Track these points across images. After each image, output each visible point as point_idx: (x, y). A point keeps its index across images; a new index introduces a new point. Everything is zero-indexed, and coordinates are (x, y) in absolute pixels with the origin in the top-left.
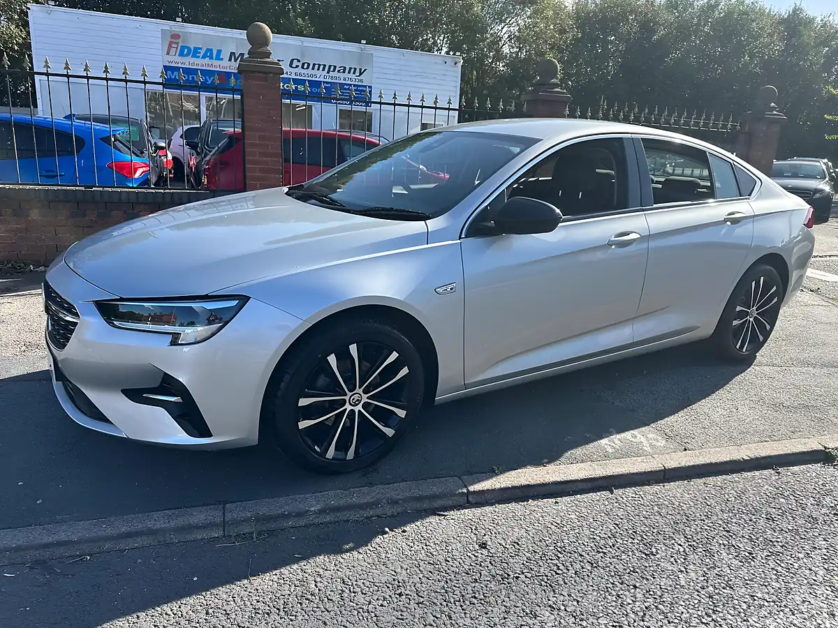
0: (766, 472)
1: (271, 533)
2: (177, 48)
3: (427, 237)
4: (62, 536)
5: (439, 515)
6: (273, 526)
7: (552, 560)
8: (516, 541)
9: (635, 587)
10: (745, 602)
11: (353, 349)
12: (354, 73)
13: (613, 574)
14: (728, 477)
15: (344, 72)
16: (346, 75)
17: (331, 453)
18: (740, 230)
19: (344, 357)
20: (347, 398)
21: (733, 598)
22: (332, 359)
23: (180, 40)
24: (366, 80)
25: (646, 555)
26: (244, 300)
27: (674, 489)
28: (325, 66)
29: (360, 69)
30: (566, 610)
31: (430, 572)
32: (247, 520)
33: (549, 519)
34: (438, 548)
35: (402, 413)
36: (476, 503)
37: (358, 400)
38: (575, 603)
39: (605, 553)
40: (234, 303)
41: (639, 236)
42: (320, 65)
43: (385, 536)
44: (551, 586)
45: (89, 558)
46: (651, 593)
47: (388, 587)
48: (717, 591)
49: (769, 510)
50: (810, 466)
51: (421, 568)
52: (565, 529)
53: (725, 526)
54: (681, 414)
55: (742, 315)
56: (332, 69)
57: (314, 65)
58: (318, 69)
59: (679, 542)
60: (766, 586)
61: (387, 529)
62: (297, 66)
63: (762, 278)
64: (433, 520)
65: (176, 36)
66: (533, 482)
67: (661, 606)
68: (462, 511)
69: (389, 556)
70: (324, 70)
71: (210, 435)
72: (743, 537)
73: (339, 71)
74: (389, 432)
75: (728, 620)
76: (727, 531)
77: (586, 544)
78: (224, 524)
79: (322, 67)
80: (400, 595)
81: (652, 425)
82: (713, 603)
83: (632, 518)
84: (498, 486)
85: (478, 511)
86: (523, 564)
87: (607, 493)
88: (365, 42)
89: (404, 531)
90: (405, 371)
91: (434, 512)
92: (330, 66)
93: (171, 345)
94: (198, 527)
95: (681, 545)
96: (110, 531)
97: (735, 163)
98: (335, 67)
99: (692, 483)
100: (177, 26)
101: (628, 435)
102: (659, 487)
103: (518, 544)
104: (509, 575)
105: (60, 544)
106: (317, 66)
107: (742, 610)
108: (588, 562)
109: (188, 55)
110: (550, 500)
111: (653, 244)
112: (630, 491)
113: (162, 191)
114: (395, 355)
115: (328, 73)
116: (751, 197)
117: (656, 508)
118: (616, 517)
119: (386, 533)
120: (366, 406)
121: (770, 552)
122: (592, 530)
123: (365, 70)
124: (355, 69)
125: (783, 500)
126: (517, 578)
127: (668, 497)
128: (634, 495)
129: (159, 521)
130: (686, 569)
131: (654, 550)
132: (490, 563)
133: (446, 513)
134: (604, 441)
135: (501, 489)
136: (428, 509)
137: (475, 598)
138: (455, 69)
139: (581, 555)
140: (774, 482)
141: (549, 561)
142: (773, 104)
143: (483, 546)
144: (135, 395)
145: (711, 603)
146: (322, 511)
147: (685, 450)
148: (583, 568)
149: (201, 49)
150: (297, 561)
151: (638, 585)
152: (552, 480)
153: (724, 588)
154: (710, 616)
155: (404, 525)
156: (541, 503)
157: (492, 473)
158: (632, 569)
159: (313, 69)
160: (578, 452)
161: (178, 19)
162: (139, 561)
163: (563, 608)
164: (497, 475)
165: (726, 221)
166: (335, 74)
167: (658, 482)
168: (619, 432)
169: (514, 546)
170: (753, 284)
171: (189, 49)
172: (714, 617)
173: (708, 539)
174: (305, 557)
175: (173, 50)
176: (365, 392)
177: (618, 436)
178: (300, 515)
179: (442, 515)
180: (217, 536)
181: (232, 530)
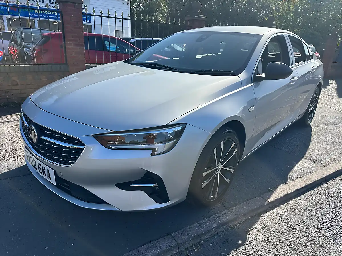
3: (242, 83)
6: (199, 240)
7: (323, 228)
8: (302, 222)
11: (222, 144)
20: (216, 168)
22: (215, 151)
26: (185, 125)
32: (188, 241)
33: (304, 208)
34: (277, 234)
35: (232, 171)
36: (272, 207)
37: (219, 168)
41: (297, 78)
43: (251, 233)
51: (279, 246)
52: (314, 211)
61: (249, 229)
62: (53, 3)
68: (270, 212)
69: (261, 243)
71: (168, 201)
74: (228, 181)
77: (327, 217)
78: (178, 246)
83: (331, 200)
84: (278, 197)
85: (276, 211)
86: (315, 233)
87: (313, 191)
89: (256, 228)
90: (236, 151)
91: (260, 215)
93: (152, 156)
99: (335, 180)
101: (301, 163)
102: (327, 184)
104: (315, 240)
110: (297, 199)
112: (320, 188)
113: (23, 65)
114: (234, 144)
116: (313, 60)
117: (335, 194)
118: (326, 201)
119: (250, 231)
120: (221, 170)
122: (323, 209)
123: (87, 6)
127: (334, 188)
128: (322, 190)
133: (265, 215)
134: (296, 168)
136: (256, 215)
138: (127, 6)
139: (331, 223)
146: (218, 227)
147: (324, 166)
152: (294, 190)
155: (254, 225)
156: (294, 201)
160: (291, 174)
164: (273, 192)
165: (312, 70)
168: (297, 162)
169: (304, 225)
176: (222, 164)
177: (298, 165)
178: (209, 232)
179: (263, 216)
180: (176, 253)
181: (182, 248)
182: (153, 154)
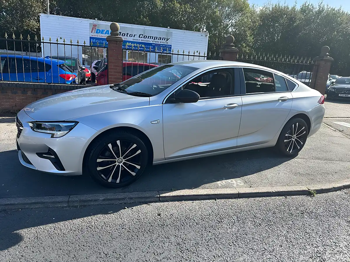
0: (281, 197)
1: (85, 206)
2: (95, 30)
3: (149, 103)
4: (12, 202)
5: (147, 204)
6: (85, 204)
7: (183, 221)
8: (172, 214)
9: (210, 232)
10: (249, 240)
11: (118, 142)
12: (164, 40)
13: (203, 227)
14: (265, 198)
15: (160, 39)
16: (161, 41)
17: (110, 180)
18: (285, 104)
19: (115, 145)
20: (116, 160)
21: (245, 238)
22: (110, 146)
23: (97, 27)
24: (169, 43)
25: (219, 222)
26: (77, 123)
27: (241, 201)
28: (153, 37)
29: (167, 38)
30: (180, 237)
31: (137, 222)
32: (77, 201)
33: (187, 207)
34: (142, 215)
35: (138, 167)
36: (162, 201)
37: (121, 161)
38: (185, 235)
39: (203, 220)
40: (73, 124)
41: (237, 105)
42: (151, 37)
43: (125, 210)
44: (178, 229)
45: (20, 210)
46: (215, 234)
47: (119, 226)
48: (240, 235)
49: (275, 210)
50: (301, 196)
51: (134, 221)
52: (192, 211)
53: (255, 215)
54: (255, 174)
55: (289, 138)
56: (156, 39)
57: (149, 37)
58: (150, 38)
59: (234, 219)
60: (260, 235)
61: (126, 207)
62: (142, 37)
63: (297, 123)
64: (144, 205)
65: (95, 25)
66: (185, 194)
67: (216, 239)
68: (156, 203)
69: (124, 216)
70: (152, 39)
71: (64, 170)
72: (260, 218)
73: (158, 39)
74: (134, 174)
75: (240, 245)
76: (255, 216)
77: (198, 217)
78: (68, 202)
79: (152, 37)
80: (123, 228)
81: (241, 178)
82: (237, 239)
83: (219, 209)
84: (171, 195)
85: (162, 204)
86: (171, 222)
87: (214, 201)
88: (169, 27)
89: (132, 209)
90: (139, 151)
91: (146, 203)
92: (155, 37)
93: (51, 138)
94: (59, 202)
95: (234, 220)
96: (29, 202)
97: (286, 78)
98: (157, 37)
99: (249, 199)
100: (96, 22)
101: (229, 181)
102: (235, 200)
103: (172, 215)
104: (164, 225)
105: (11, 204)
106: (150, 37)
107: (247, 242)
108: (196, 223)
109: (99, 33)
110: (191, 201)
111: (244, 108)
112: (223, 200)
114: (135, 146)
115: (154, 40)
116: (293, 91)
117: (231, 207)
118: (214, 209)
119: (126, 209)
120: (124, 164)
121: (268, 224)
122: (202, 212)
123: (169, 39)
124: (165, 38)
125: (283, 207)
126: (167, 226)
127: (237, 203)
128: (224, 202)
129: (47, 199)
130: (232, 227)
131: (223, 220)
132: (160, 220)
133: (150, 204)
134: (219, 182)
135: (172, 196)
136: (144, 202)
137: (149, 231)
138: (206, 38)
139: (194, 220)
140: (283, 201)
141: (182, 221)
142: (327, 53)
143: (159, 215)
144: (40, 155)
145: (236, 239)
146: (104, 200)
147: (250, 187)
148: (193, 224)
149: (104, 30)
150: (90, 216)
151: (211, 231)
152: (193, 194)
153: (243, 235)
154: (233, 243)
155: (133, 207)
156: (187, 202)
157: (171, 190)
158: (211, 226)
159: (148, 38)
160: (207, 185)
161: (96, 19)
162: (37, 212)
163: (180, 236)
164: (173, 191)
165: (279, 100)
166: (157, 40)
167: (235, 198)
168: (226, 179)
170: (293, 125)
171: (100, 30)
172: (235, 243)
173: (246, 218)
174: (94, 215)
175: (94, 31)
176: (124, 158)
177: (225, 181)
178: (95, 201)
179: (148, 204)
180: (65, 206)
181: (71, 204)
182: (52, 137)
